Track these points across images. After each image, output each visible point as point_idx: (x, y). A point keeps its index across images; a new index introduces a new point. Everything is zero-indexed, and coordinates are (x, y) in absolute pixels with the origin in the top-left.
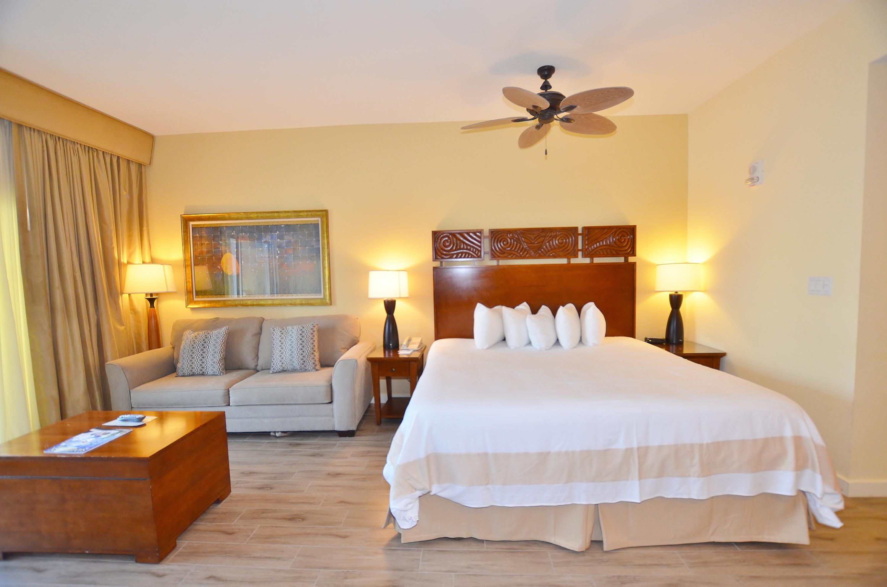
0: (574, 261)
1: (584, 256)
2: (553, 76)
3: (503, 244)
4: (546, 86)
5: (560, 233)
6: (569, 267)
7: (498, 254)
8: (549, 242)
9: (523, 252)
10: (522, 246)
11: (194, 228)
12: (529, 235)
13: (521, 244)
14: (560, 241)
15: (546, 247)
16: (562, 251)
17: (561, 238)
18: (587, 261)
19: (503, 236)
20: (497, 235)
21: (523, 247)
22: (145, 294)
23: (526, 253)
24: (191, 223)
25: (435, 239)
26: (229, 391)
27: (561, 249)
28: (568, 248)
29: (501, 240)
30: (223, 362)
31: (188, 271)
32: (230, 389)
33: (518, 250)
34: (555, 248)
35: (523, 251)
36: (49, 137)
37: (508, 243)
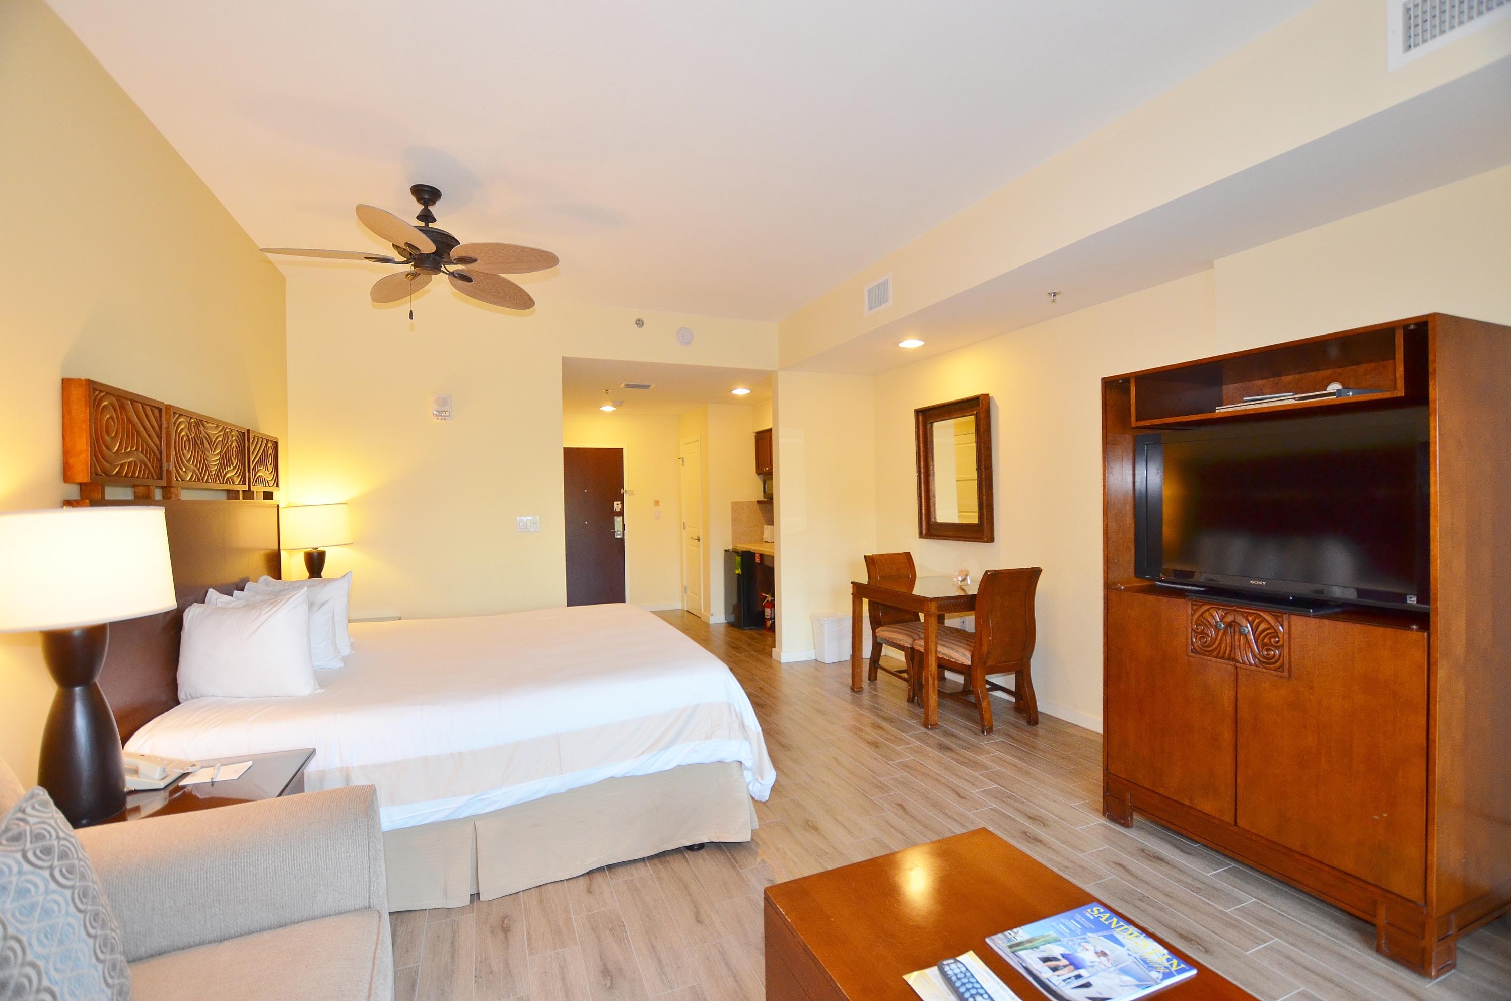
2: (438, 203)
4: (426, 217)
7: (180, 471)
9: (204, 471)
10: (203, 458)
13: (202, 452)
20: (179, 424)
23: (207, 473)
33: (200, 466)
35: (205, 468)
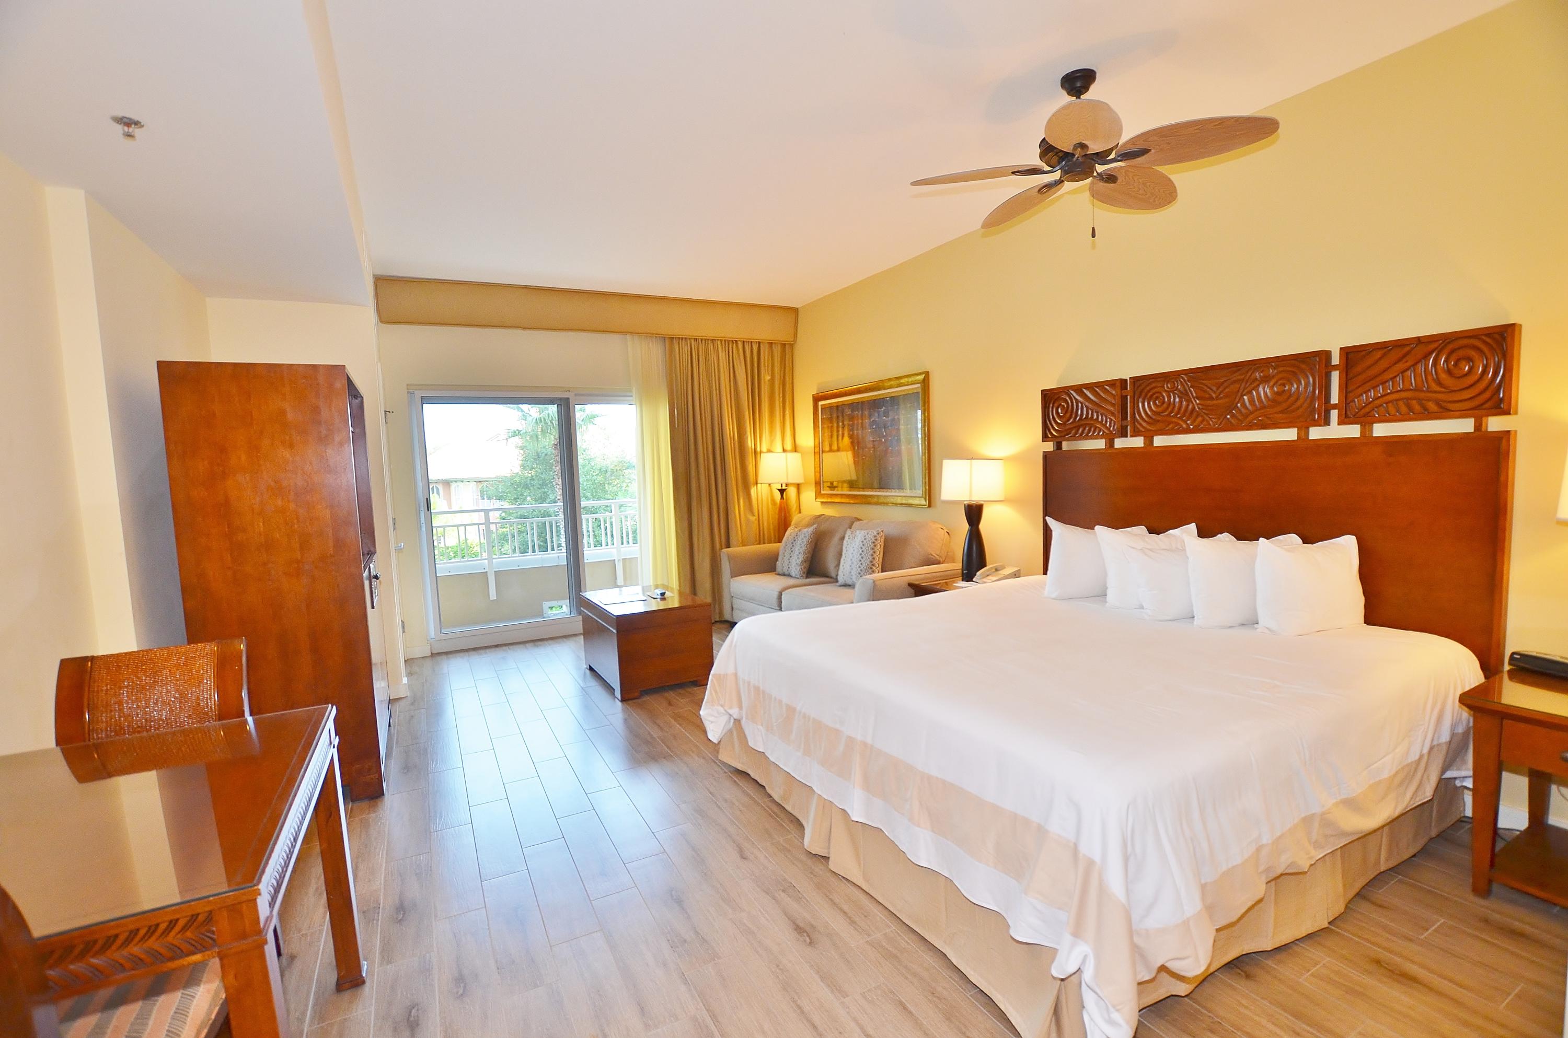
0: (1316, 433)
1: (1344, 420)
3: (1155, 403)
5: (1276, 371)
6: (1303, 447)
7: (1144, 424)
8: (1250, 392)
9: (1192, 419)
10: (1190, 407)
11: (824, 408)
12: (1204, 382)
13: (1189, 401)
14: (1276, 389)
15: (1244, 405)
16: (1282, 412)
17: (1280, 382)
18: (1353, 431)
19: (1155, 387)
20: (1143, 390)
21: (1194, 408)
22: (768, 485)
23: (1200, 419)
24: (821, 403)
25: (1045, 404)
26: (781, 595)
27: (1279, 409)
28: (1299, 403)
29: (1151, 396)
30: (808, 563)
31: (817, 456)
32: (783, 593)
33: (1184, 415)
34: (1264, 407)
35: (1195, 414)
36: (693, 341)
37: (1164, 402)
